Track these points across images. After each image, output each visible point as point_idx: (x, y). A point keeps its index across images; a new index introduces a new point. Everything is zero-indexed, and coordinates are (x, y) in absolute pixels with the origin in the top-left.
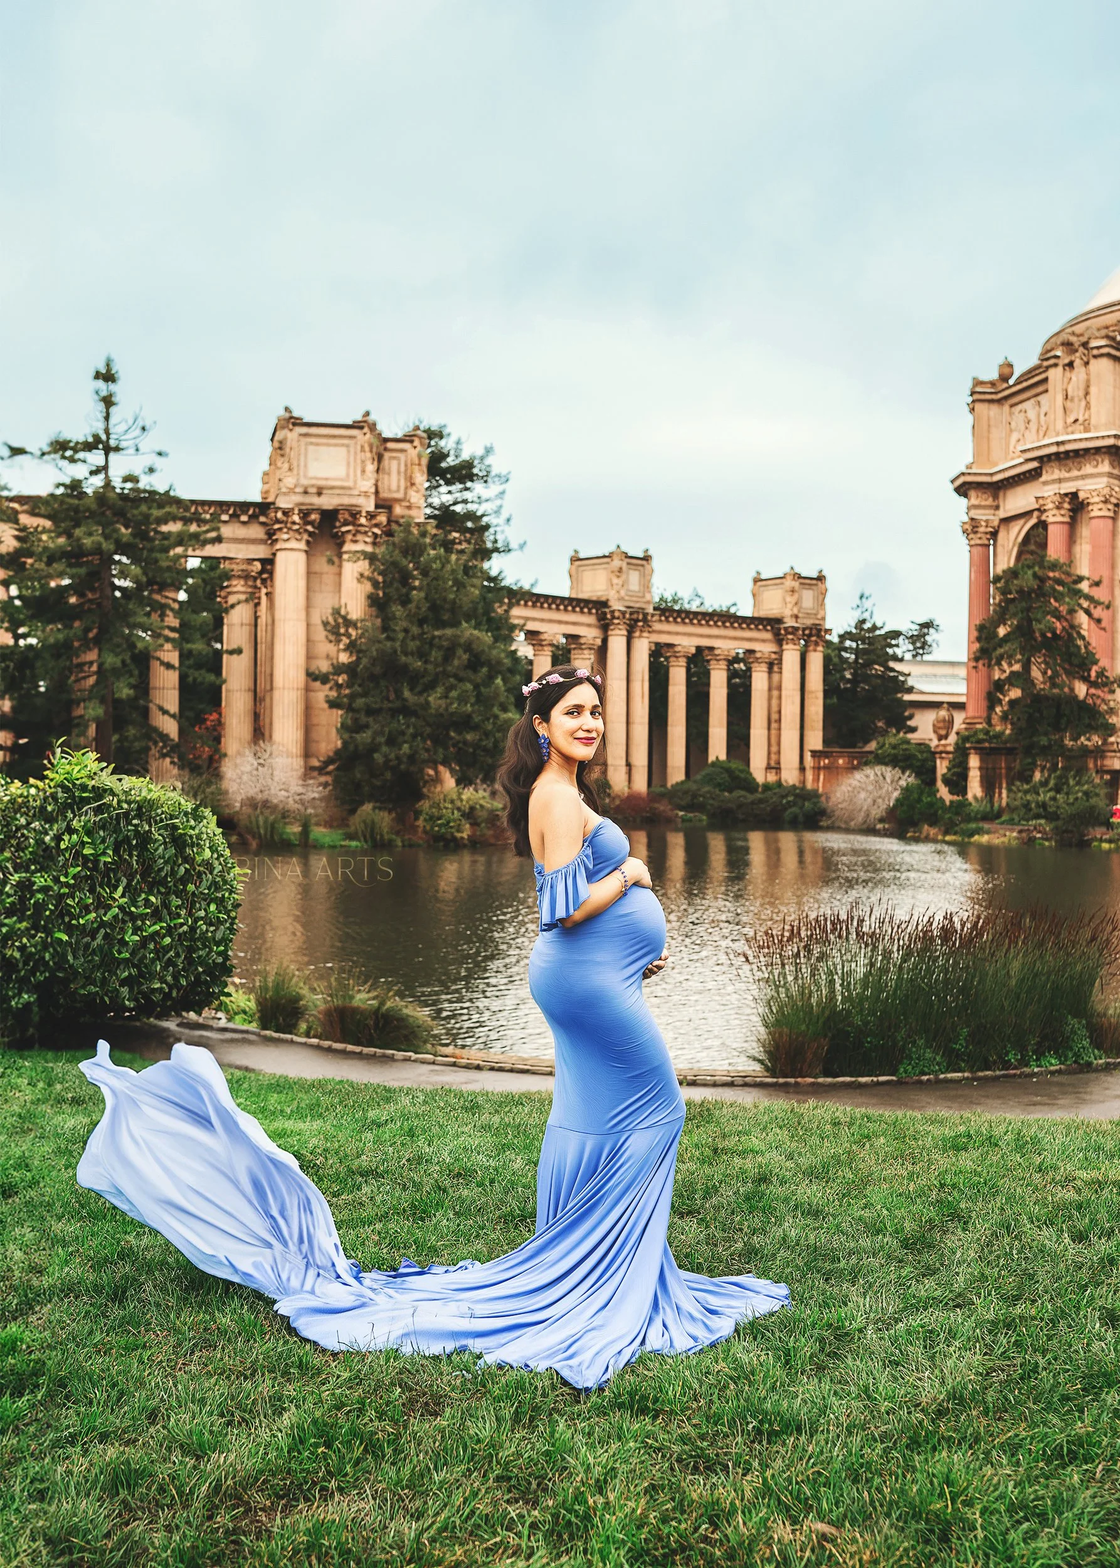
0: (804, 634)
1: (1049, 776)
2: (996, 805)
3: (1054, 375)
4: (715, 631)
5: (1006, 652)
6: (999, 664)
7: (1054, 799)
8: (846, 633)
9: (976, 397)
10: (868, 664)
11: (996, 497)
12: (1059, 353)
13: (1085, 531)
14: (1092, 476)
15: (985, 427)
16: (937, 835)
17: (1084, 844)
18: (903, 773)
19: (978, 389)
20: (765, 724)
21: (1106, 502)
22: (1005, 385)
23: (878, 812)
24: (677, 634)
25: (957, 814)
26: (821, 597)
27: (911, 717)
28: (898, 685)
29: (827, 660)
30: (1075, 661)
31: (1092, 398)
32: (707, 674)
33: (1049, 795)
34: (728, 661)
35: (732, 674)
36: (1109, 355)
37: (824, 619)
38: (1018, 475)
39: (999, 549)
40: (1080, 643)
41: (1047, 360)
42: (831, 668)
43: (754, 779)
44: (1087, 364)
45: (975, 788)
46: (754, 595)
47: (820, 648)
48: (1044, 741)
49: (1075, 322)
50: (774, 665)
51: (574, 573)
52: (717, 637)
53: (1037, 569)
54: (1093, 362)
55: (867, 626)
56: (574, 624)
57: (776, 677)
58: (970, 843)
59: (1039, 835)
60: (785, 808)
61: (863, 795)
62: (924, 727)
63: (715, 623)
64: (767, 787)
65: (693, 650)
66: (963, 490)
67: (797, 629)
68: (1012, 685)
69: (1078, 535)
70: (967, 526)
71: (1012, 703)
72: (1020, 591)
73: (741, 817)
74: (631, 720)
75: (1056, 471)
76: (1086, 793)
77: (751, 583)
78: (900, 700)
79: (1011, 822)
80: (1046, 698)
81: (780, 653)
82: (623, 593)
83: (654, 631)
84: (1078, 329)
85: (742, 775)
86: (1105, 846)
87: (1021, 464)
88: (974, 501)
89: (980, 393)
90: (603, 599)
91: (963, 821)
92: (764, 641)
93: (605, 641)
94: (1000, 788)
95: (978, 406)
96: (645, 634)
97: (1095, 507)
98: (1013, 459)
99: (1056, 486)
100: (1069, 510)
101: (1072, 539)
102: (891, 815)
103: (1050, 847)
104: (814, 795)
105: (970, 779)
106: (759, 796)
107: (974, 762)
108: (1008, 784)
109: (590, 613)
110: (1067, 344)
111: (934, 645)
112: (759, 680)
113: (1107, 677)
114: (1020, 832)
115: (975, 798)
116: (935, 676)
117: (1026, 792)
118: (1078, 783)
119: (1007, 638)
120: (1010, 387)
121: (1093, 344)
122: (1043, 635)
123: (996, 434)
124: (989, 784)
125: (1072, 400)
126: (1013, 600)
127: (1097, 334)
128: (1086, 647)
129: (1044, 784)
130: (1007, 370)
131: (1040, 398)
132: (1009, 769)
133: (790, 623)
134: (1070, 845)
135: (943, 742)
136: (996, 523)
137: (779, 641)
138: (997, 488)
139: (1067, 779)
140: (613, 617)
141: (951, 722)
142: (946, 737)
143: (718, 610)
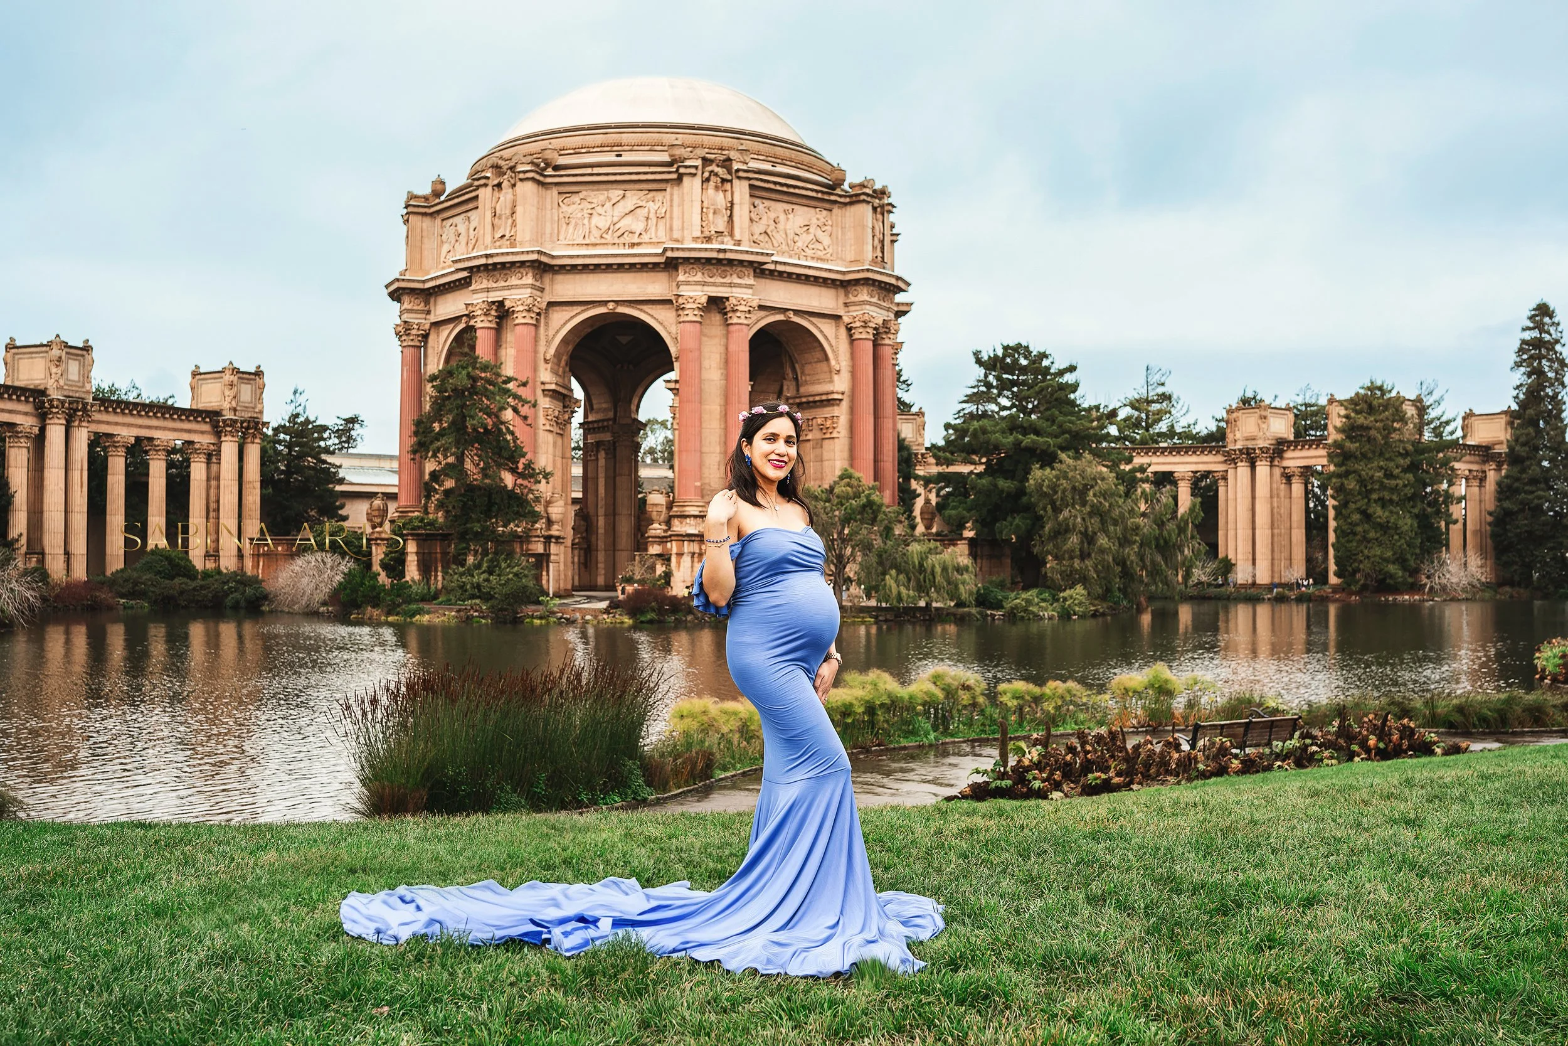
0: (242, 427)
1: (482, 559)
2: (433, 587)
3: (485, 194)
4: (154, 422)
5: (443, 445)
6: (435, 456)
7: (487, 580)
8: (280, 426)
9: (410, 209)
10: (301, 456)
11: (427, 303)
12: (488, 175)
13: (510, 337)
14: (516, 287)
15: (419, 238)
16: (380, 615)
17: (516, 621)
18: (343, 558)
19: (412, 203)
20: (204, 513)
21: (529, 311)
22: (437, 201)
23: (319, 597)
24: (117, 424)
25: (399, 596)
26: (258, 392)
27: (342, 507)
28: (329, 476)
29: (263, 451)
30: (505, 454)
31: (519, 216)
32: (146, 465)
33: (483, 576)
34: (168, 451)
35: (170, 465)
36: (533, 179)
37: (261, 412)
38: (449, 283)
39: (430, 351)
40: (509, 437)
41: (477, 180)
42: (266, 460)
43: (194, 567)
44: (514, 185)
45: (412, 572)
46: (192, 388)
47: (257, 441)
48: (477, 528)
49: (504, 147)
50: (212, 456)
51: (9, 360)
52: (157, 428)
53: (470, 369)
54: (519, 184)
55: (301, 419)
56: (10, 412)
57: (214, 467)
58: (411, 623)
59: (476, 614)
60: (226, 594)
61: (305, 580)
62: (357, 516)
63: (155, 414)
64: (206, 574)
65: (133, 441)
66: (396, 295)
67: (235, 421)
68: (446, 475)
69: (503, 339)
70: (400, 329)
71: (447, 493)
72: (455, 390)
73: (183, 603)
74: (70, 509)
75: (485, 281)
76: (516, 575)
77: (189, 378)
78: (332, 491)
79: (448, 602)
80: (479, 488)
81: (219, 445)
82: (62, 382)
83: (93, 421)
84: (506, 154)
85: (182, 563)
86: (537, 622)
87: (452, 273)
88: (406, 306)
89: (415, 206)
90: (42, 387)
91: (404, 602)
92: (202, 433)
93: (43, 430)
94: (436, 571)
95: (411, 218)
96: (84, 424)
97: (520, 315)
98: (443, 268)
99: (485, 294)
100: (497, 317)
101: (498, 343)
102: (335, 596)
103: (486, 624)
104: (254, 581)
105: (407, 563)
106: (199, 582)
107: (411, 547)
108: (443, 567)
109: (27, 401)
110: (496, 167)
111: (359, 439)
112: (198, 471)
113: (533, 469)
114: (459, 611)
115: (413, 580)
116: (362, 468)
117: (462, 574)
118: (509, 566)
119: (442, 433)
120: (442, 202)
121: (520, 168)
122: (475, 430)
123: (430, 244)
124: (425, 568)
125: (500, 218)
126: (449, 397)
127: (524, 160)
128: (514, 442)
129: (478, 566)
130: (439, 187)
131: (469, 214)
132: (445, 554)
133: (228, 415)
134: (505, 623)
135: (378, 529)
136: (427, 327)
137: (218, 433)
138: (429, 294)
139: (498, 561)
140: (52, 406)
141: (385, 511)
142: (381, 525)
143: (156, 401)
